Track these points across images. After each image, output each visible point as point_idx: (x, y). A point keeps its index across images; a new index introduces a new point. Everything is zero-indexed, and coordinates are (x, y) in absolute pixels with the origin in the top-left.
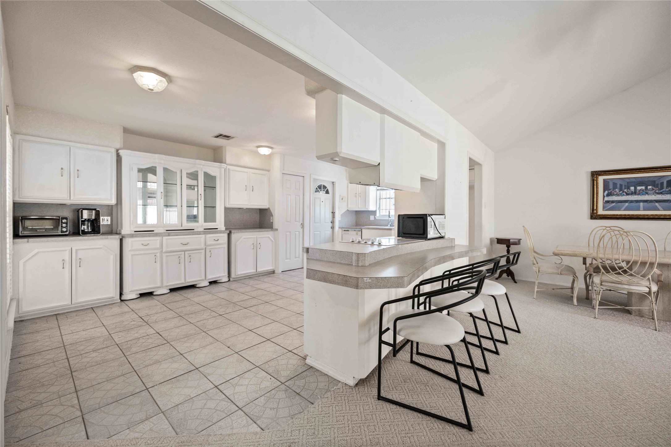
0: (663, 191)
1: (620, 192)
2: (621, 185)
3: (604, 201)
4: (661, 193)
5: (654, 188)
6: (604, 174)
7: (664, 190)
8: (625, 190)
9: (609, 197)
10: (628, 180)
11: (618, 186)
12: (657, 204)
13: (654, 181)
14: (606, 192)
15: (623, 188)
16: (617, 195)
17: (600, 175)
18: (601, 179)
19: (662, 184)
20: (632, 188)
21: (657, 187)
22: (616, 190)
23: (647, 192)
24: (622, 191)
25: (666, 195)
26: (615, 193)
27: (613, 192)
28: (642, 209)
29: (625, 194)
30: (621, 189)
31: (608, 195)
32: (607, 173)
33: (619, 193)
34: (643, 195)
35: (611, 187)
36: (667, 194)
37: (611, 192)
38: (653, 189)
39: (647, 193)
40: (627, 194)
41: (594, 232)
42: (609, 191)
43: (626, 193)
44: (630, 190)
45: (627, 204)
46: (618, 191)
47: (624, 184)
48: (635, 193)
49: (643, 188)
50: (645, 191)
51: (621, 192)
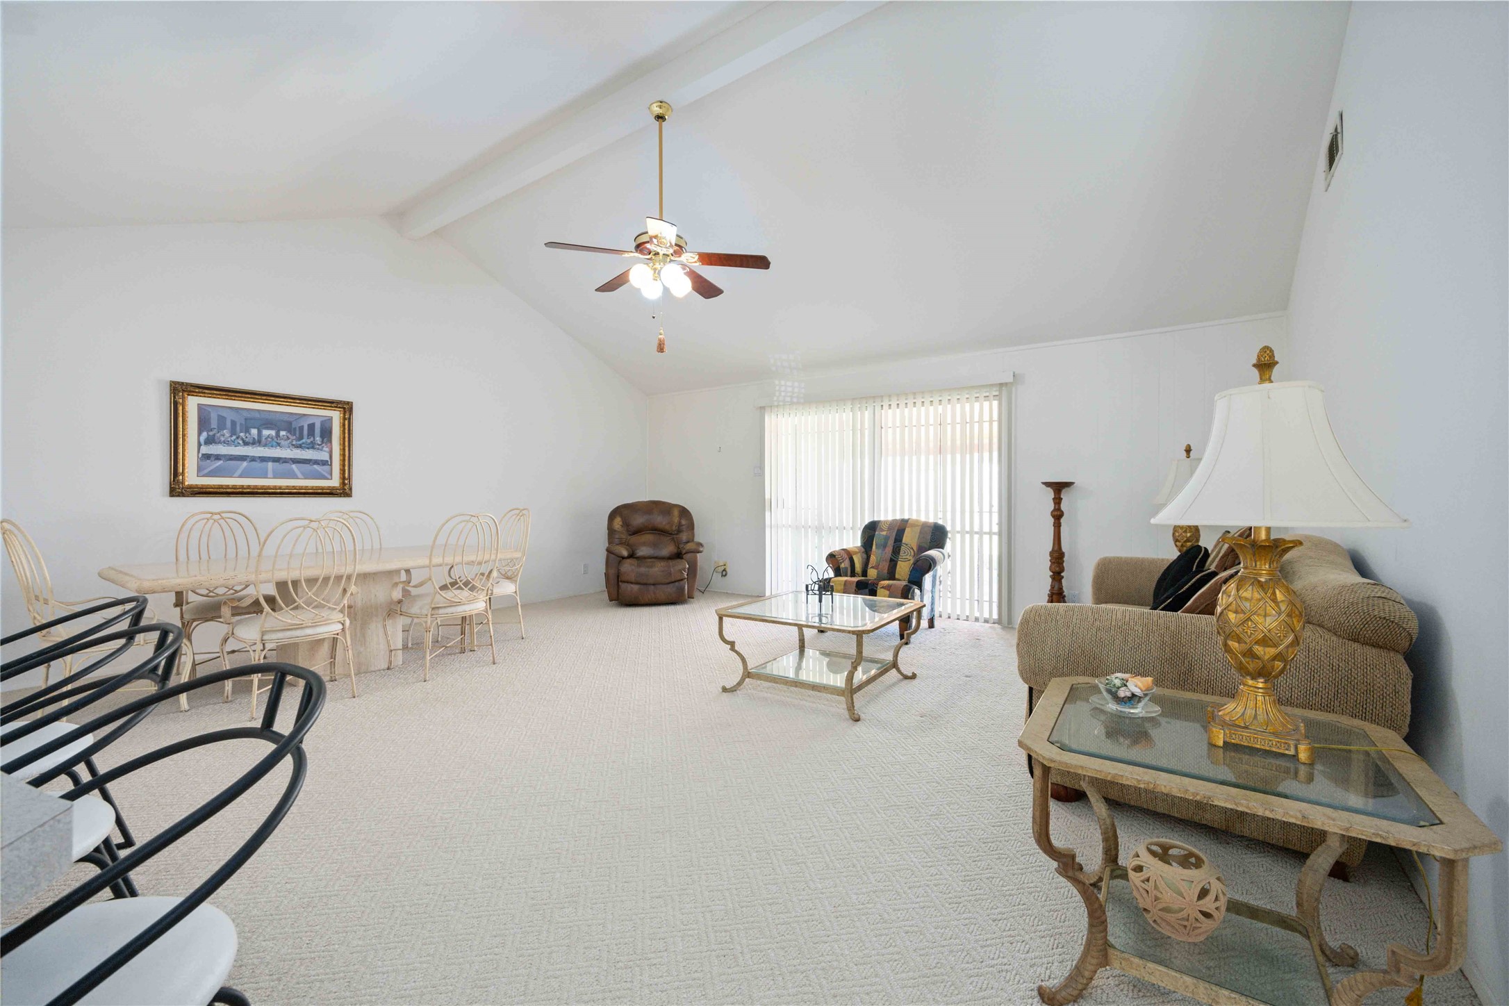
0: (303, 443)
1: (231, 436)
2: (233, 423)
3: (200, 455)
4: (300, 447)
5: (290, 436)
6: (199, 392)
7: (304, 441)
8: (242, 434)
9: (211, 446)
10: (246, 414)
11: (229, 424)
12: (294, 466)
13: (290, 423)
14: (204, 435)
15: (238, 428)
16: (226, 443)
17: (191, 393)
18: (193, 403)
19: (301, 428)
20: (254, 432)
21: (295, 435)
22: (225, 431)
23: (279, 441)
24: (235, 435)
25: (307, 450)
26: (222, 439)
27: (218, 435)
28: (272, 477)
29: (241, 442)
30: (233, 432)
31: (210, 441)
32: (206, 391)
33: (229, 439)
34: (272, 446)
35: (214, 424)
36: (308, 448)
37: (214, 435)
38: (288, 438)
39: (279, 444)
40: (246, 444)
41: (188, 526)
42: (211, 433)
43: (242, 439)
44: (250, 434)
45: (245, 464)
46: (227, 435)
47: (240, 420)
48: (257, 442)
49: (273, 433)
50: (275, 439)
51: (234, 437)
